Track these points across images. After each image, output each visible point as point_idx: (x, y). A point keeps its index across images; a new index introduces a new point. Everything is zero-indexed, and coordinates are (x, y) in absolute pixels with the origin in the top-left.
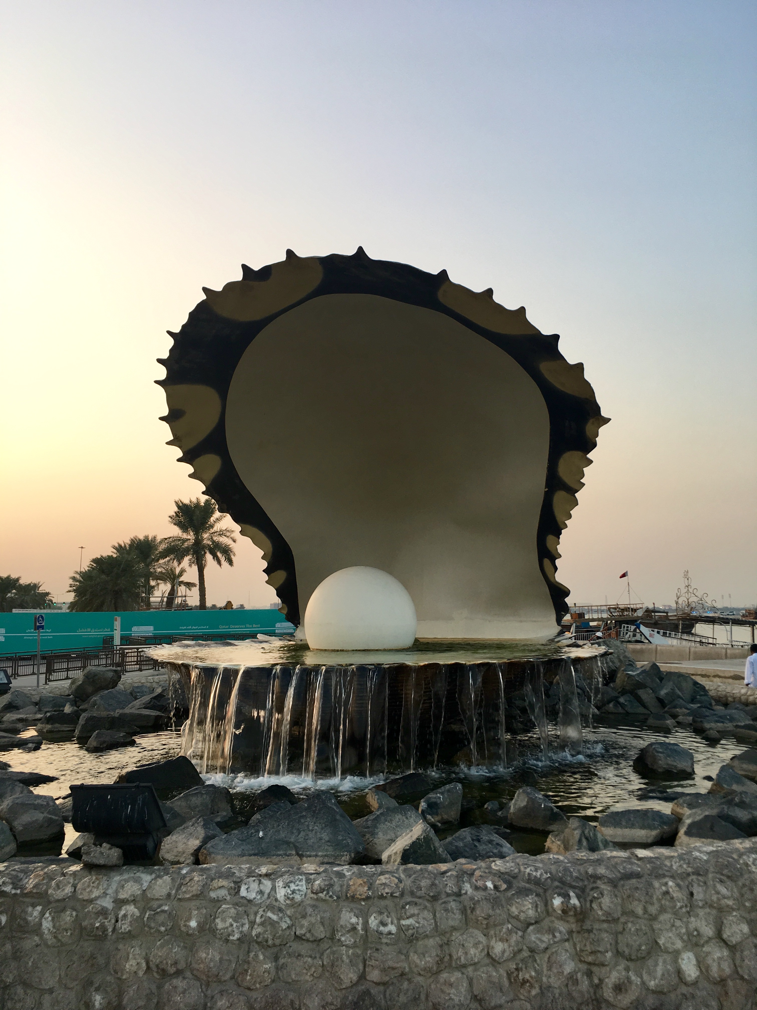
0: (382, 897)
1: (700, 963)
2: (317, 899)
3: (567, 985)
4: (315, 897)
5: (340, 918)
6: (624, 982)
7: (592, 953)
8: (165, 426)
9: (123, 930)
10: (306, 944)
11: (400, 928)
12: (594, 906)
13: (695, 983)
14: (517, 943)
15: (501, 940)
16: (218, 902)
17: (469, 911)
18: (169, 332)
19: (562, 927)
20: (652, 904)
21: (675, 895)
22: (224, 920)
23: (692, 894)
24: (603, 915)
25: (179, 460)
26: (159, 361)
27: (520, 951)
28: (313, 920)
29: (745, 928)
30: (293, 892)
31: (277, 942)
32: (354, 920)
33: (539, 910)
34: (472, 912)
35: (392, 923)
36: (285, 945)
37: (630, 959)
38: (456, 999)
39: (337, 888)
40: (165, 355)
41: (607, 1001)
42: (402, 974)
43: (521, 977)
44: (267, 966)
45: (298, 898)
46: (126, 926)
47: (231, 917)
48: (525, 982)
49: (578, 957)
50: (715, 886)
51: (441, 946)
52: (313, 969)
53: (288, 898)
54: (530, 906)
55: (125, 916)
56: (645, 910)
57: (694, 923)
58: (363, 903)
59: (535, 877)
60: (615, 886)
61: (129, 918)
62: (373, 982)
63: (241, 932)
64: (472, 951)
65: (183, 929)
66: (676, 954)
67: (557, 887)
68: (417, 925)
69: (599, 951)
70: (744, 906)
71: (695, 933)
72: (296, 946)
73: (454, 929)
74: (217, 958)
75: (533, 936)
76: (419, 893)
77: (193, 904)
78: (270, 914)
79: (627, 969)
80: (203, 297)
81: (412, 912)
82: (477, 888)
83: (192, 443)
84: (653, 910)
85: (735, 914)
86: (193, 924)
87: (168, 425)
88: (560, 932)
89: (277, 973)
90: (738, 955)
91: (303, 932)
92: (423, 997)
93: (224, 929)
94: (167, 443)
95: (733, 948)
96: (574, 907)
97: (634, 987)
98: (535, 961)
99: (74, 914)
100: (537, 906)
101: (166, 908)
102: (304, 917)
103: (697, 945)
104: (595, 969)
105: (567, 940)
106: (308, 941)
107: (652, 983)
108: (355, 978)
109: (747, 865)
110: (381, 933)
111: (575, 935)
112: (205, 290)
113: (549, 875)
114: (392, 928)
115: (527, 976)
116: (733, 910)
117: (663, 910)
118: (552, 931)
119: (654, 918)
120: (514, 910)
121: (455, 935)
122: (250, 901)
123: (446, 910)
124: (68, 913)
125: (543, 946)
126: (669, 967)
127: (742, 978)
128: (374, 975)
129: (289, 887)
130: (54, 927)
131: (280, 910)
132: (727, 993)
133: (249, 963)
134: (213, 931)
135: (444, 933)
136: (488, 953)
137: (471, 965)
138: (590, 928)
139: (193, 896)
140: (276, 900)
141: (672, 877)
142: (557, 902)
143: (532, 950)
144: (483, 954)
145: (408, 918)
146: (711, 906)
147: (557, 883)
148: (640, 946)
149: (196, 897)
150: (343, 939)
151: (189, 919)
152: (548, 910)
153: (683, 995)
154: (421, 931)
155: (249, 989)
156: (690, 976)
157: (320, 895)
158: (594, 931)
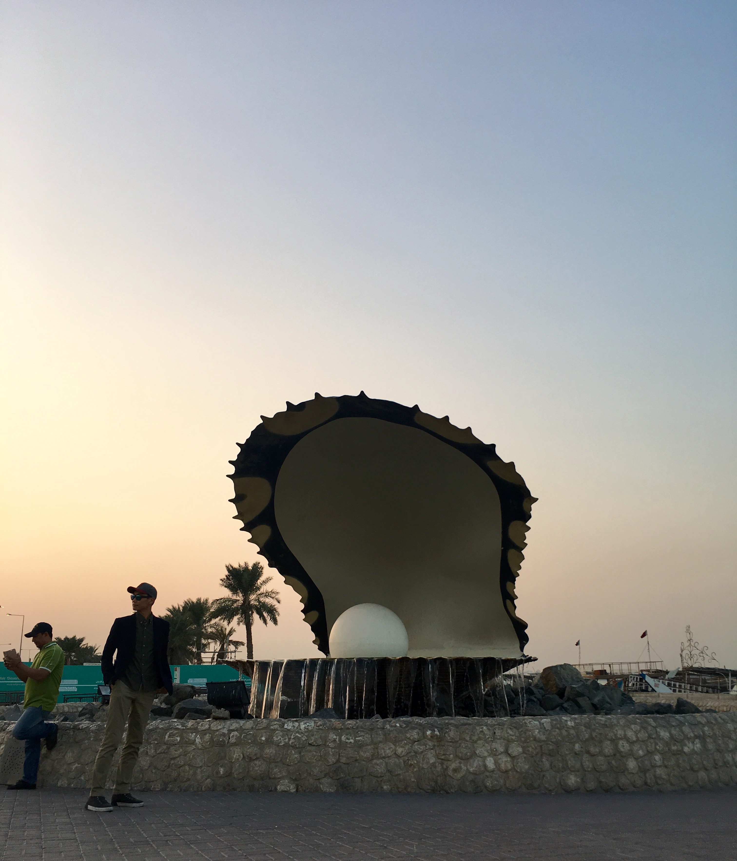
0: (348, 729)
1: (496, 763)
2: (319, 729)
3: (431, 768)
4: (318, 728)
5: (328, 736)
6: (458, 768)
7: (444, 755)
8: (233, 506)
9: (232, 742)
10: (314, 748)
11: (355, 740)
12: (446, 735)
13: (493, 771)
14: (408, 749)
15: (402, 747)
16: (275, 730)
17: (387, 735)
18: (237, 444)
19: (430, 743)
20: (474, 736)
21: (486, 733)
22: (277, 737)
23: (495, 733)
24: (450, 739)
25: (241, 529)
26: (230, 462)
27: (410, 752)
28: (317, 737)
29: (520, 750)
30: (308, 726)
31: (301, 746)
32: (335, 737)
33: (420, 735)
34: (388, 735)
35: (352, 739)
36: (304, 748)
37: (462, 759)
38: (380, 771)
39: (328, 725)
40: (235, 458)
41: (450, 776)
42: (356, 760)
43: (409, 763)
44: (296, 756)
45: (310, 728)
46: (233, 740)
47: (280, 736)
48: (411, 765)
49: (437, 756)
50: (507, 730)
51: (374, 749)
52: (316, 757)
53: (306, 728)
54: (416, 734)
55: (233, 736)
56: (471, 738)
57: (494, 745)
58: (339, 731)
59: (420, 723)
60: (457, 728)
61: (235, 737)
62: (343, 763)
63: (285, 742)
64: (388, 751)
65: (259, 741)
66: (484, 758)
67: (429, 727)
68: (363, 740)
69: (447, 754)
70: (521, 740)
71: (495, 750)
72: (309, 748)
73: (380, 742)
74: (274, 752)
75: (416, 747)
76: (365, 727)
77: (263, 731)
78: (297, 735)
79: (460, 763)
80: (261, 421)
81: (361, 734)
82: (392, 726)
83: (250, 518)
84: (475, 738)
85: (515, 743)
86: (263, 739)
87: (234, 505)
88: (429, 745)
89: (300, 758)
90: (515, 761)
91: (312, 742)
92: (365, 770)
93: (277, 740)
94: (233, 518)
95: (513, 758)
96: (437, 735)
97: (462, 770)
98: (417, 757)
99: (210, 735)
100: (419, 734)
101: (251, 733)
102: (313, 735)
103: (495, 755)
104: (445, 763)
105: (432, 749)
106: (314, 745)
107: (471, 769)
108: (335, 761)
109: (526, 723)
110: (347, 743)
111: (436, 747)
112: (262, 417)
113: (426, 722)
114: (352, 741)
115: (412, 763)
116: (516, 741)
117: (480, 739)
118: (425, 745)
119: (476, 742)
120: (408, 735)
121: (381, 745)
122: (289, 730)
123: (377, 734)
124: (207, 735)
125: (421, 751)
126: (480, 763)
127: (517, 771)
128: (343, 760)
129: (306, 724)
130: (201, 741)
131: (302, 733)
132: (508, 777)
133: (288, 754)
134: (272, 742)
135: (375, 744)
136: (395, 753)
137: (387, 757)
138: (443, 744)
139: (263, 728)
140: (300, 729)
141: (486, 726)
142: (429, 733)
143: (416, 753)
144: (393, 753)
145: (359, 737)
146: (504, 739)
147: (430, 725)
148: (467, 753)
149: (264, 728)
150: (330, 745)
151: (262, 736)
152: (424, 736)
153: (487, 776)
154: (365, 742)
155: (288, 765)
156: (490, 767)
157: (320, 727)
158: (445, 746)
